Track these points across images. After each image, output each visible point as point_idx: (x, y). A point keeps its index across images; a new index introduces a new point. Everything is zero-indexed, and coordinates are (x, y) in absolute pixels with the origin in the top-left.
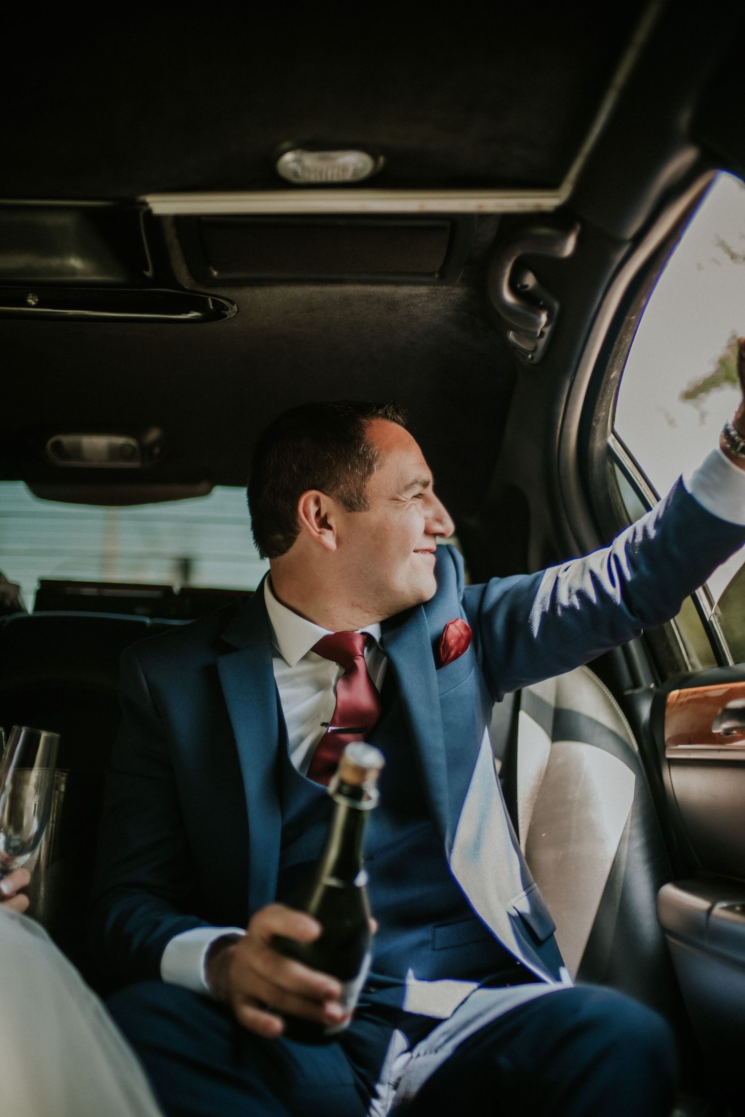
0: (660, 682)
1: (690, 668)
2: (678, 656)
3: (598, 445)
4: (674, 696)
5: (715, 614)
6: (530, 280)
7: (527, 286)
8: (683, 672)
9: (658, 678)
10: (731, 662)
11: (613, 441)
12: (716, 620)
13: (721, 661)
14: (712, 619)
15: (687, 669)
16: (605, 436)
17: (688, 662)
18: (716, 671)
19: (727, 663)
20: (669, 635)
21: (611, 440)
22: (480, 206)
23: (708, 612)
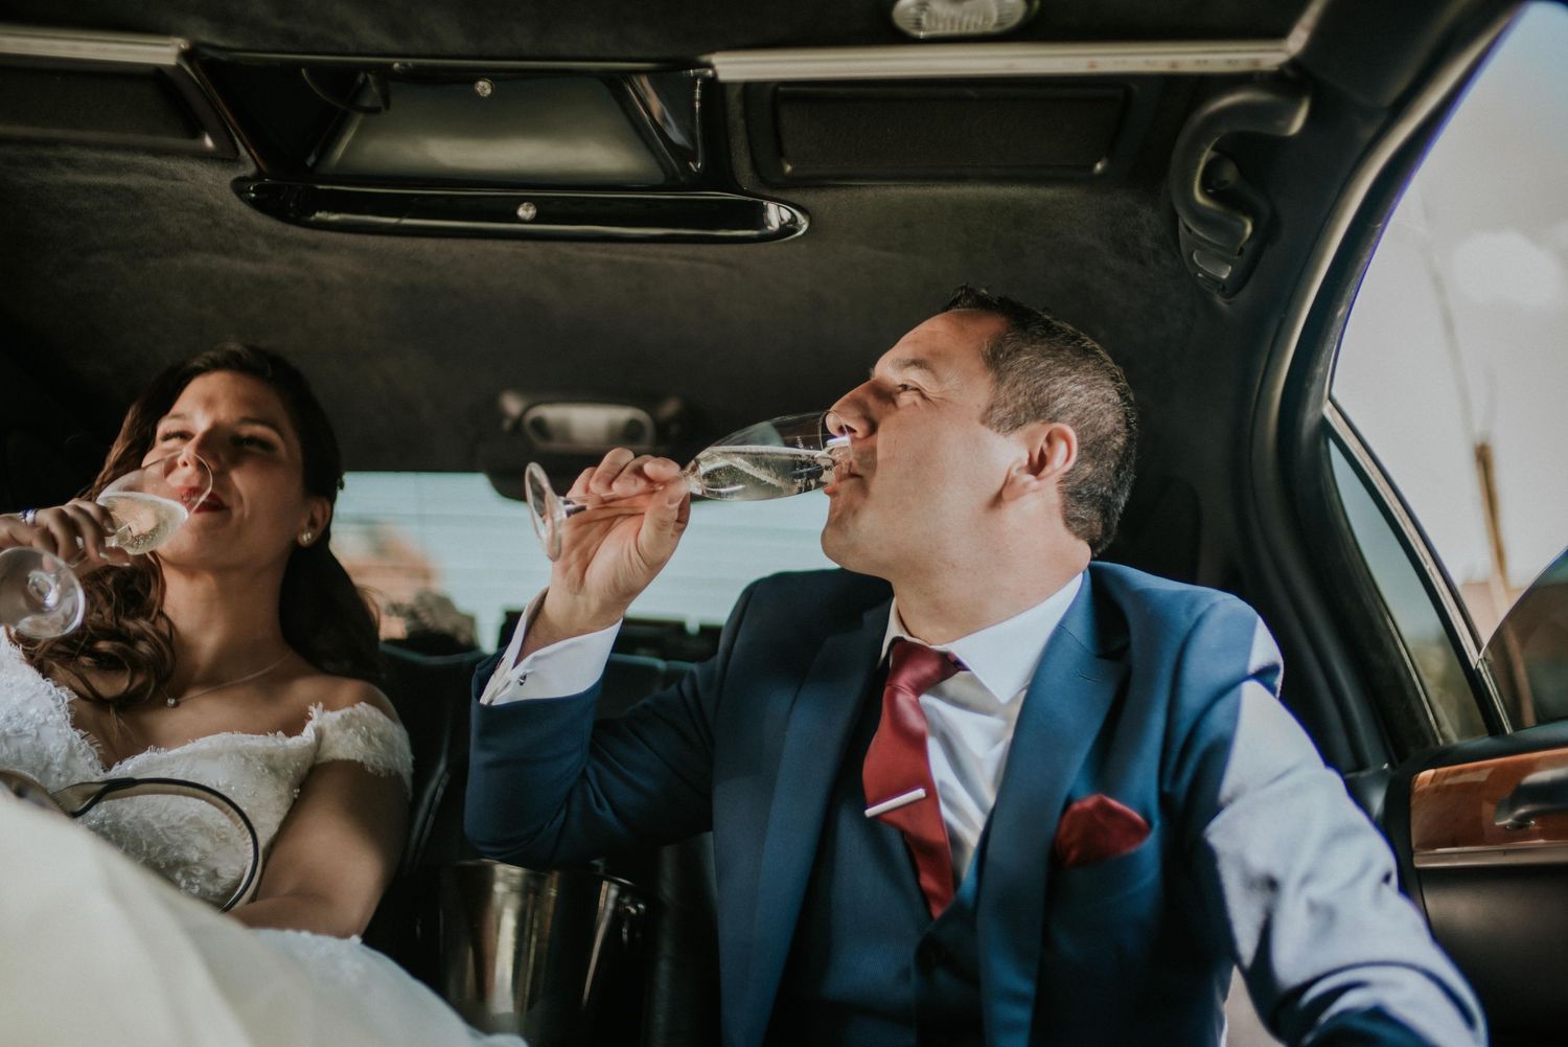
0: (1397, 763)
1: (1441, 741)
2: (1423, 723)
3: (1309, 419)
4: (1424, 778)
5: (1485, 659)
6: (1230, 174)
7: (1226, 182)
8: (1433, 745)
9: (1394, 757)
10: (1508, 730)
11: (1331, 412)
12: (1486, 668)
13: (1493, 727)
14: (1480, 666)
15: (1437, 743)
16: (1320, 404)
17: (1438, 734)
18: (1484, 741)
19: (1504, 731)
20: (1410, 693)
21: (1327, 410)
22: (1174, 64)
23: (1474, 657)
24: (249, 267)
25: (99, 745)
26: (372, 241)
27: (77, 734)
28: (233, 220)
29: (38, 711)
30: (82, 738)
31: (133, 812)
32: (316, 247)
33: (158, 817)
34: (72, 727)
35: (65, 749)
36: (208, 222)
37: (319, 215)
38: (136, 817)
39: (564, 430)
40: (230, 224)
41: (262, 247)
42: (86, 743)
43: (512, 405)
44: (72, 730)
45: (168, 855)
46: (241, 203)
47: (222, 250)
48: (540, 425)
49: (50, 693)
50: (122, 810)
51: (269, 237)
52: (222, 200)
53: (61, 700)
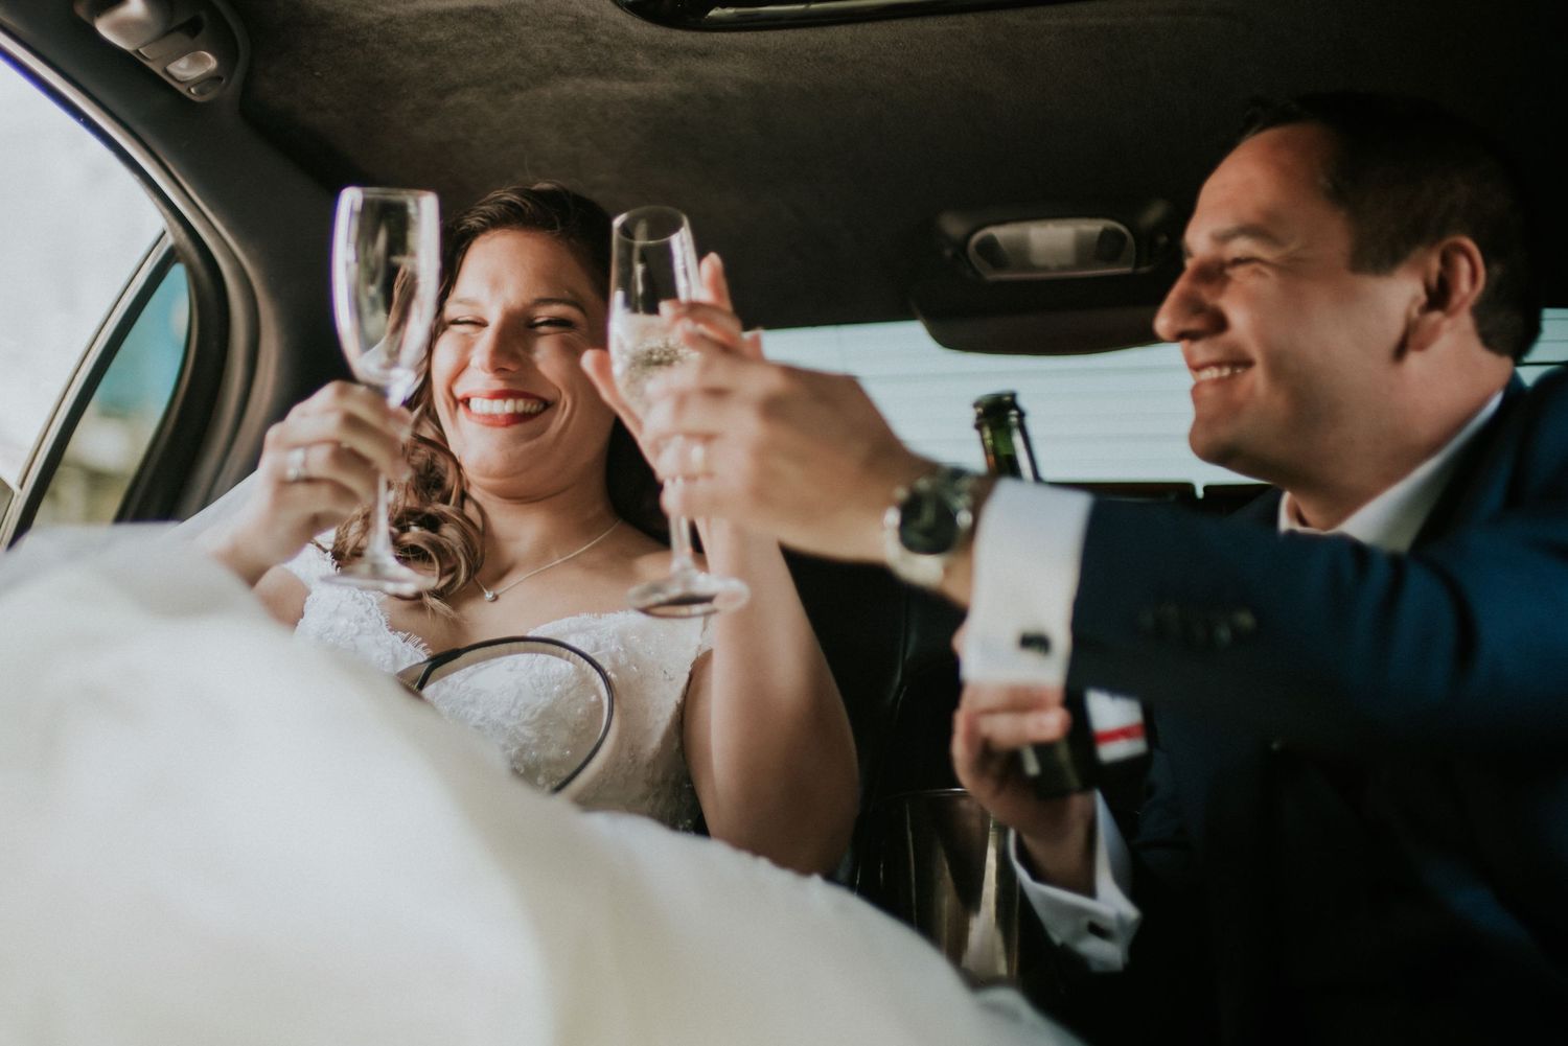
24: (629, 88)
25: (424, 645)
26: (773, 38)
27: (397, 638)
28: (607, 33)
29: (350, 621)
30: (404, 641)
31: (479, 713)
32: (704, 54)
33: (508, 715)
34: (390, 630)
35: (390, 657)
36: (579, 38)
37: (713, 13)
38: (483, 719)
39: (1021, 250)
40: (605, 38)
41: (643, 62)
42: (410, 645)
43: (953, 226)
44: (390, 634)
45: (525, 757)
46: (618, 10)
47: (595, 72)
48: (989, 248)
49: (354, 598)
50: (466, 714)
51: (651, 48)
52: (595, 10)
53: (370, 604)
